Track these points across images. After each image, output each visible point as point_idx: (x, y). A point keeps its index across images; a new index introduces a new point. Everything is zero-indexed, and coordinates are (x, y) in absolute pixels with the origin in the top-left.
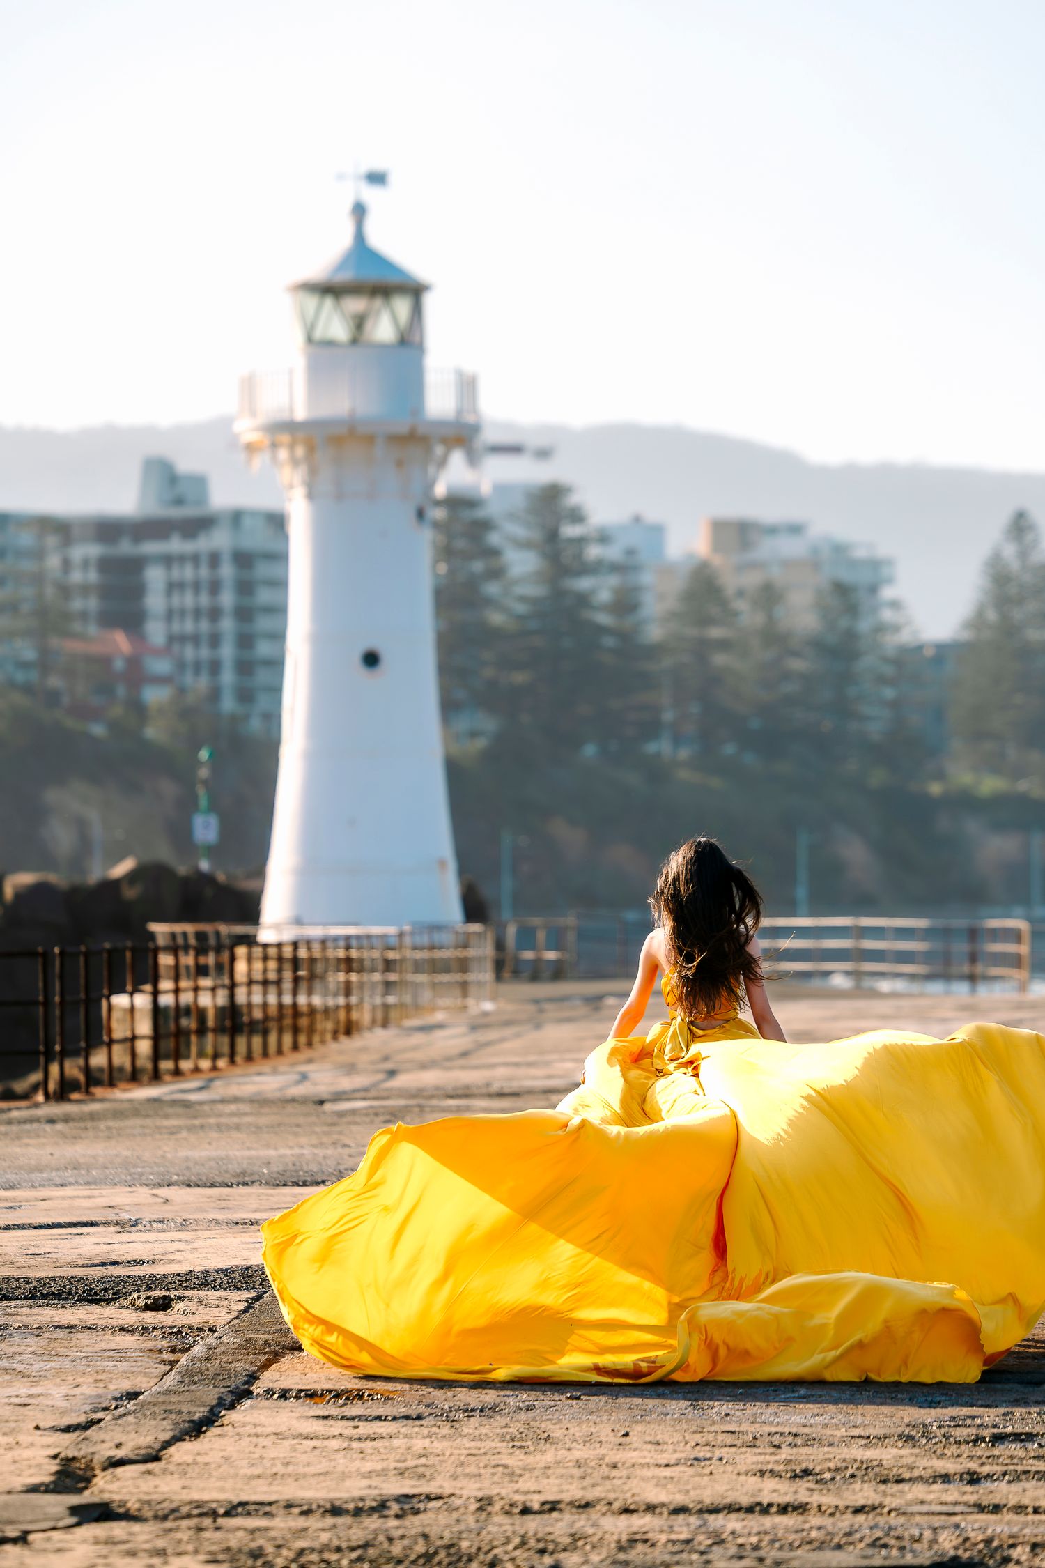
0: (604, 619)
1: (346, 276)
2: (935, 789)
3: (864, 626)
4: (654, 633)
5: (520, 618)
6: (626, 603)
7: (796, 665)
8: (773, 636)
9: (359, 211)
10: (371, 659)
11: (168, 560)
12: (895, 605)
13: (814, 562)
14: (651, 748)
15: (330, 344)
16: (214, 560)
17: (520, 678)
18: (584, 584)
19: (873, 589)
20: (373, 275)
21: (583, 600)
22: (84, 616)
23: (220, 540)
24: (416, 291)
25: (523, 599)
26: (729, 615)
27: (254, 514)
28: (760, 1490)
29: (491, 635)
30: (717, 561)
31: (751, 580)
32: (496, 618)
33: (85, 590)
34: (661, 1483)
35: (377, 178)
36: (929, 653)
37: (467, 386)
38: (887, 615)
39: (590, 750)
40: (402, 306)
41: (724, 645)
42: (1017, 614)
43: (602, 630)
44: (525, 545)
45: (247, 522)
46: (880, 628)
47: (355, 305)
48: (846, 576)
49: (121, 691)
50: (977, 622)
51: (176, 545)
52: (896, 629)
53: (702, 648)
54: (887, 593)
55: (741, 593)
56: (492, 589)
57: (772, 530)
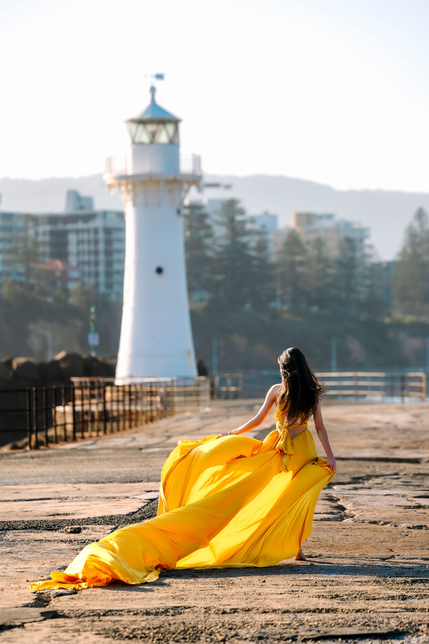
0: (253, 253)
1: (148, 116)
2: (387, 320)
3: (358, 255)
4: (273, 259)
5: (220, 253)
6: (262, 247)
7: (331, 271)
8: (321, 260)
9: (153, 90)
10: (159, 271)
11: (77, 232)
12: (371, 247)
13: (337, 230)
14: (273, 305)
15: (141, 144)
16: (96, 231)
17: (219, 277)
18: (245, 239)
19: (361, 240)
20: (158, 116)
21: (245, 246)
22: (44, 254)
23: (98, 223)
24: (176, 122)
25: (220, 246)
26: (303, 251)
27: (112, 212)
28: (318, 603)
29: (208, 260)
30: (299, 230)
31: (312, 237)
32: (210, 253)
33: (44, 244)
34: (278, 601)
35: (160, 77)
36: (384, 266)
37: (197, 160)
38: (367, 251)
39: (248, 306)
40: (170, 128)
41: (301, 263)
42: (420, 250)
43: (252, 258)
44: (221, 224)
45: (109, 216)
46: (365, 256)
47: (152, 128)
48: (350, 235)
49: (59, 284)
50: (403, 253)
51: (81, 225)
52: (370, 256)
53: (293, 265)
54: (367, 242)
55: (308, 242)
56: (208, 241)
57: (320, 217)
